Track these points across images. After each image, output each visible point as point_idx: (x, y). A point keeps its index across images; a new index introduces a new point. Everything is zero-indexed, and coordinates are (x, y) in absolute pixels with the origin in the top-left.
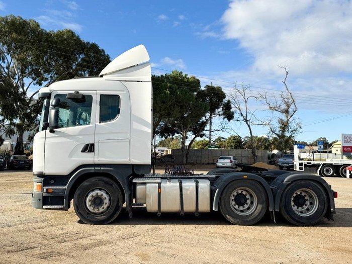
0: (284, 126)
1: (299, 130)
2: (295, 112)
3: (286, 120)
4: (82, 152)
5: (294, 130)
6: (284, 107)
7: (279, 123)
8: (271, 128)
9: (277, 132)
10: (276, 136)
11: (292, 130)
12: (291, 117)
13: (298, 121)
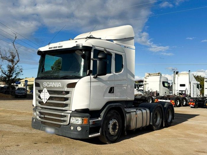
0: (11, 70)
1: (21, 73)
2: (18, 62)
3: (12, 66)
4: (109, 93)
5: (18, 73)
6: (11, 58)
7: (8, 67)
8: (2, 71)
9: (7, 73)
10: (6, 76)
11: (17, 72)
12: (15, 65)
13: (21, 68)
